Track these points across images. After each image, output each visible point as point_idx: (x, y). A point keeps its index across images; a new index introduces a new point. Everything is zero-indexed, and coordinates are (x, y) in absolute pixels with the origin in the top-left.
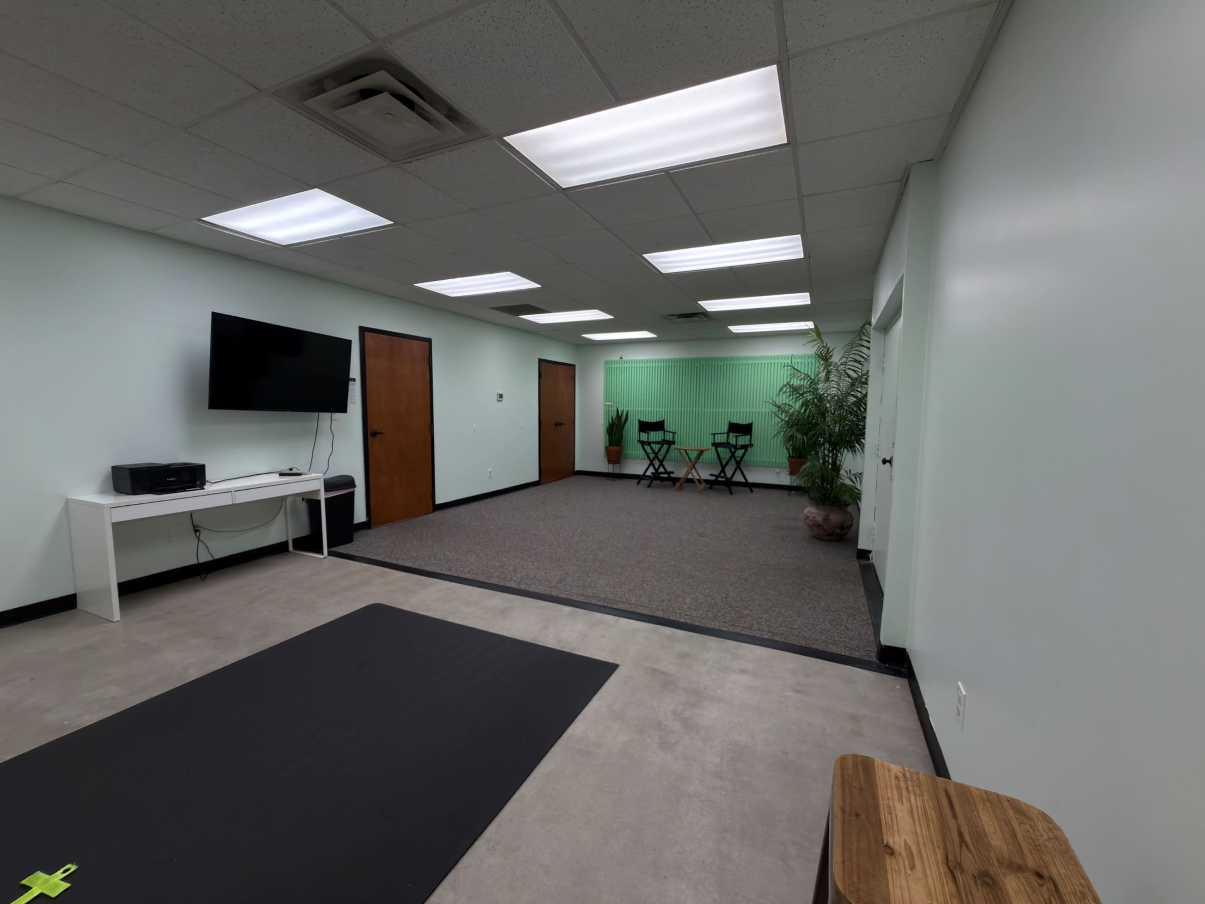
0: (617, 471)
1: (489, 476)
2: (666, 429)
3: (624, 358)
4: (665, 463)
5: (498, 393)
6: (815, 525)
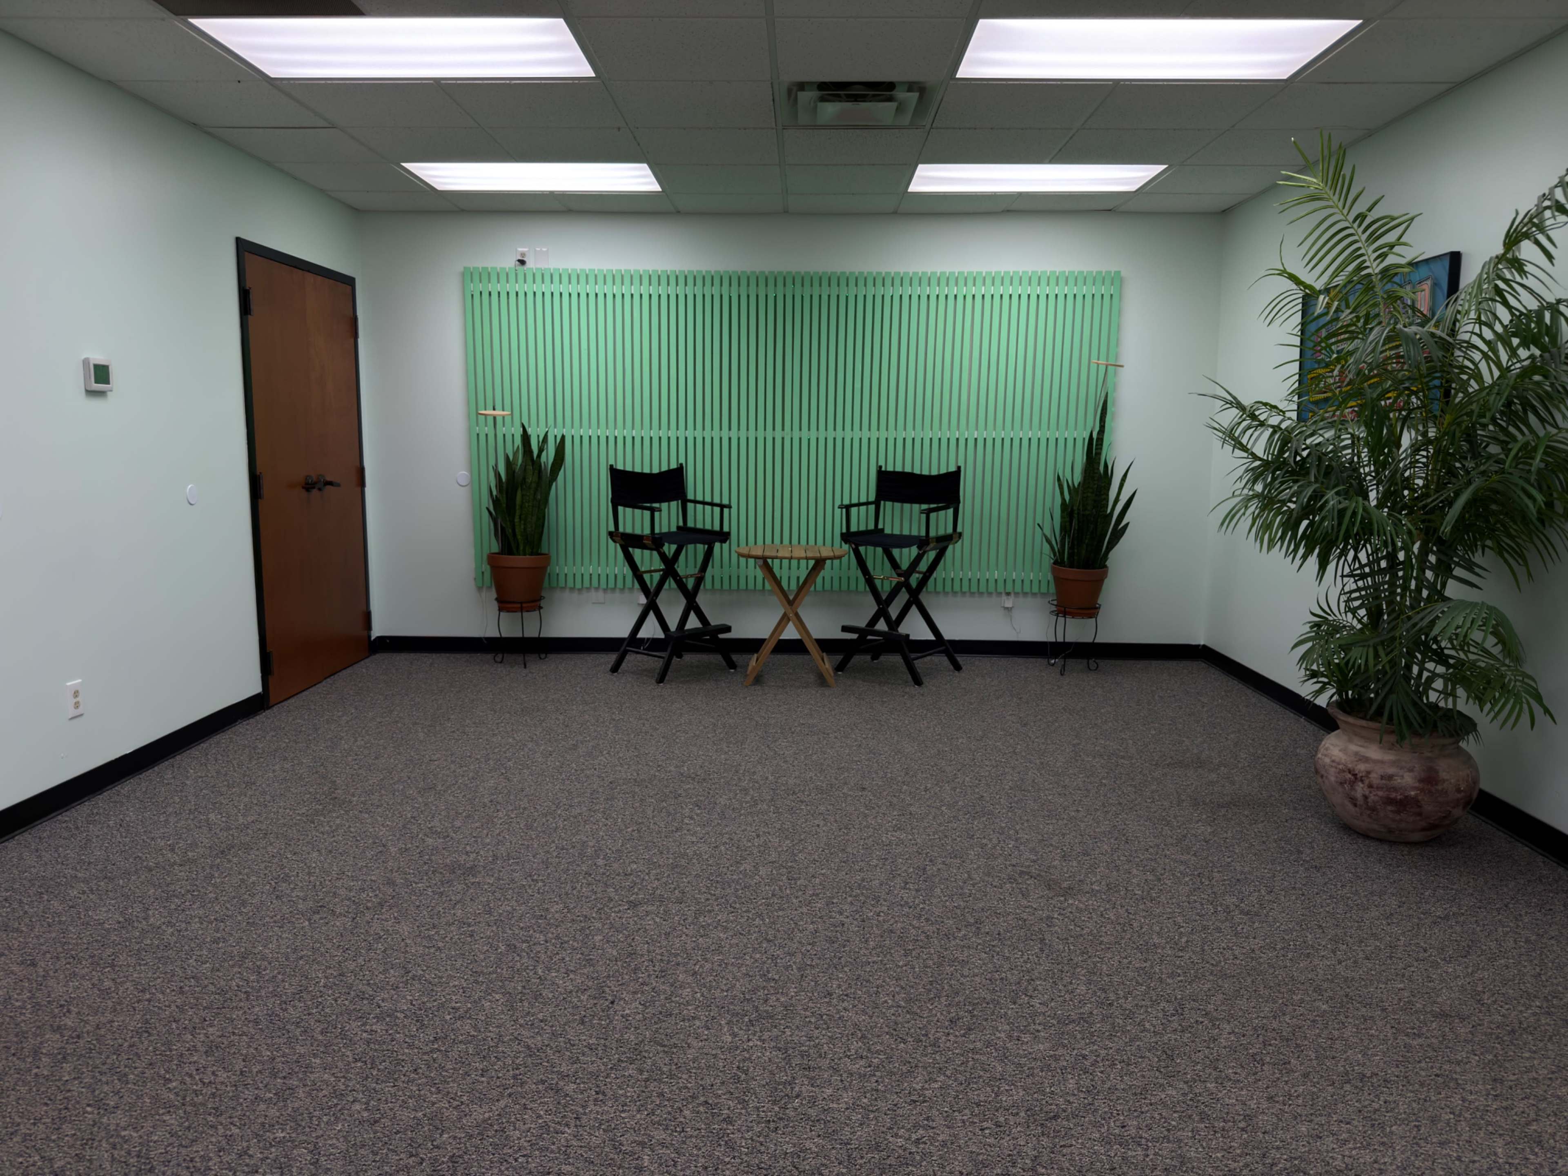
0: (531, 632)
1: (73, 712)
2: (690, 496)
3: (531, 264)
4: (701, 599)
5: (86, 362)
6: (1389, 801)
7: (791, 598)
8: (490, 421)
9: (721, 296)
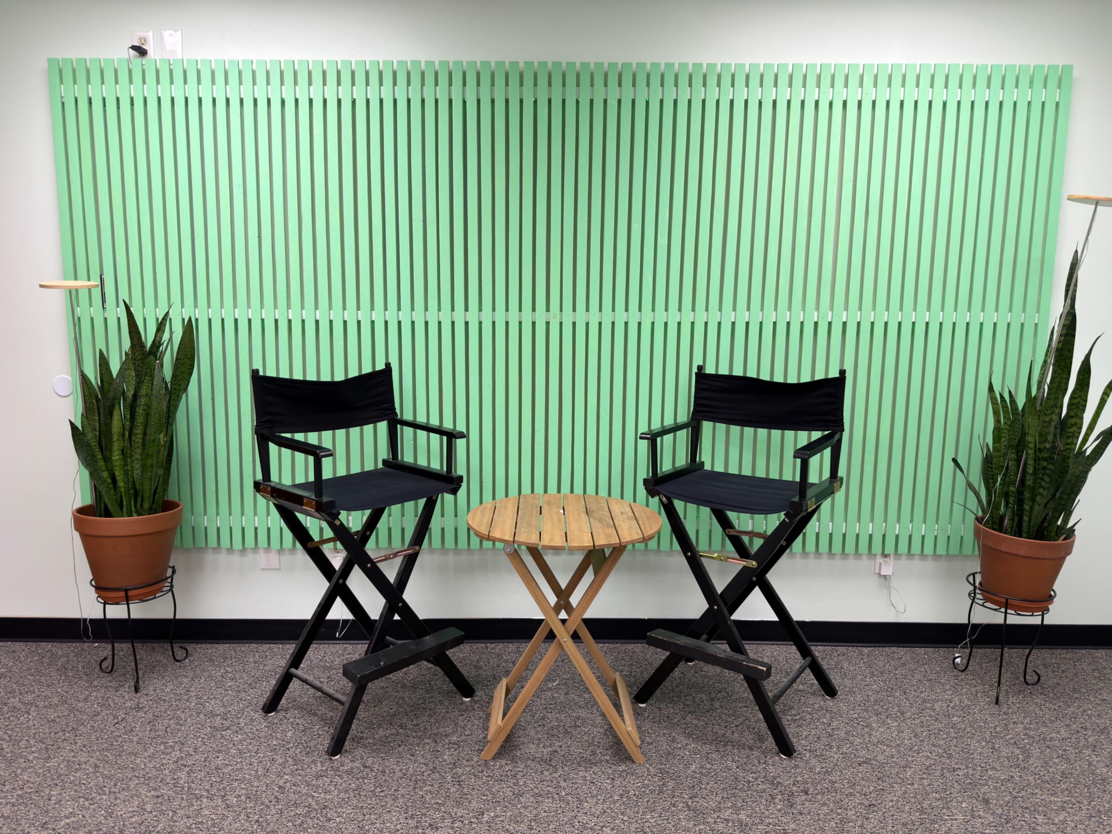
3: (154, 53)
9: (451, 101)
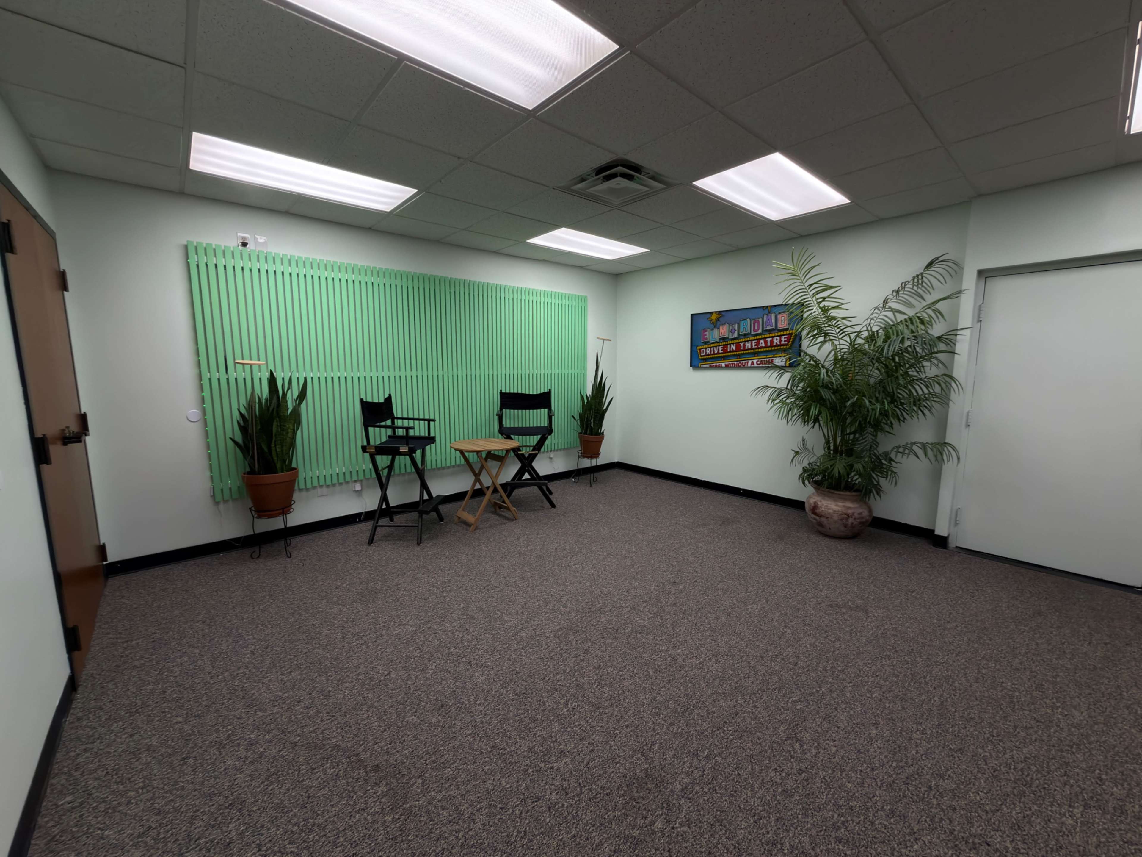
7: (477, 472)
8: (247, 368)
